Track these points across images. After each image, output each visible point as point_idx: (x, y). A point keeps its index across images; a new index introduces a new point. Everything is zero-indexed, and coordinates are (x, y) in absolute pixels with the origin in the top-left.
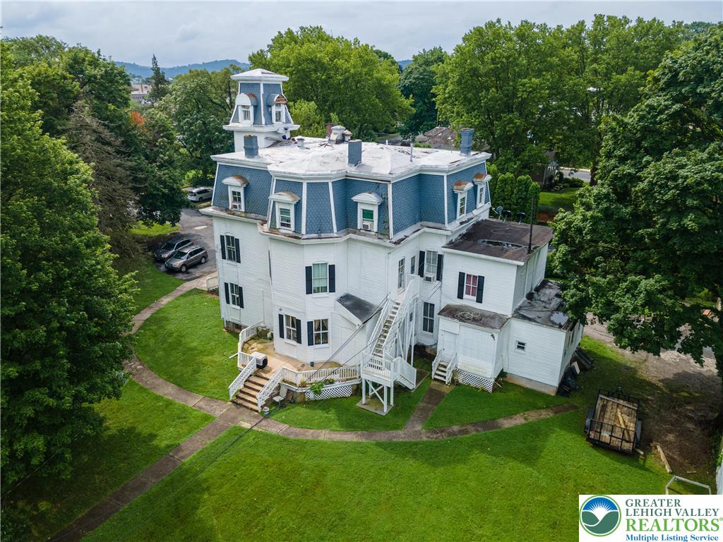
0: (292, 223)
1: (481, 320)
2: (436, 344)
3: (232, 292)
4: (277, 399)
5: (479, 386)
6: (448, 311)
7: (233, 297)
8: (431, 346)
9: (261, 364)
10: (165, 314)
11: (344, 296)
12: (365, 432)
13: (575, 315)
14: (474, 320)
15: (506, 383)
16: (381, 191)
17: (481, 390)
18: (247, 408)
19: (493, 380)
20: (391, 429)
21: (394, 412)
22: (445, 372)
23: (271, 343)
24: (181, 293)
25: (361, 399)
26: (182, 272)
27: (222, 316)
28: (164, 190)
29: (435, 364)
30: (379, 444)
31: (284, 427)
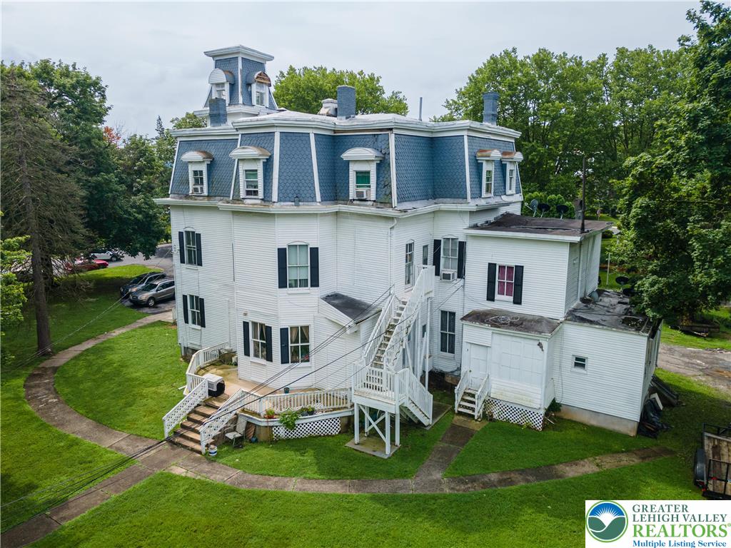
0: (260, 189)
1: (522, 325)
2: (459, 369)
3: (192, 307)
4: (231, 436)
5: (524, 423)
6: (475, 316)
7: (193, 313)
8: (452, 372)
9: (215, 389)
10: (112, 344)
11: (332, 296)
12: (356, 481)
13: (658, 313)
14: (512, 324)
15: (561, 419)
16: (380, 145)
17: (525, 426)
18: (185, 447)
19: (542, 412)
20: (396, 477)
21: (400, 454)
22: (474, 403)
23: (236, 369)
24: (141, 325)
25: (353, 437)
26: (150, 307)
27: (180, 341)
28: (137, 215)
29: (459, 391)
30: (376, 498)
31: (235, 474)
